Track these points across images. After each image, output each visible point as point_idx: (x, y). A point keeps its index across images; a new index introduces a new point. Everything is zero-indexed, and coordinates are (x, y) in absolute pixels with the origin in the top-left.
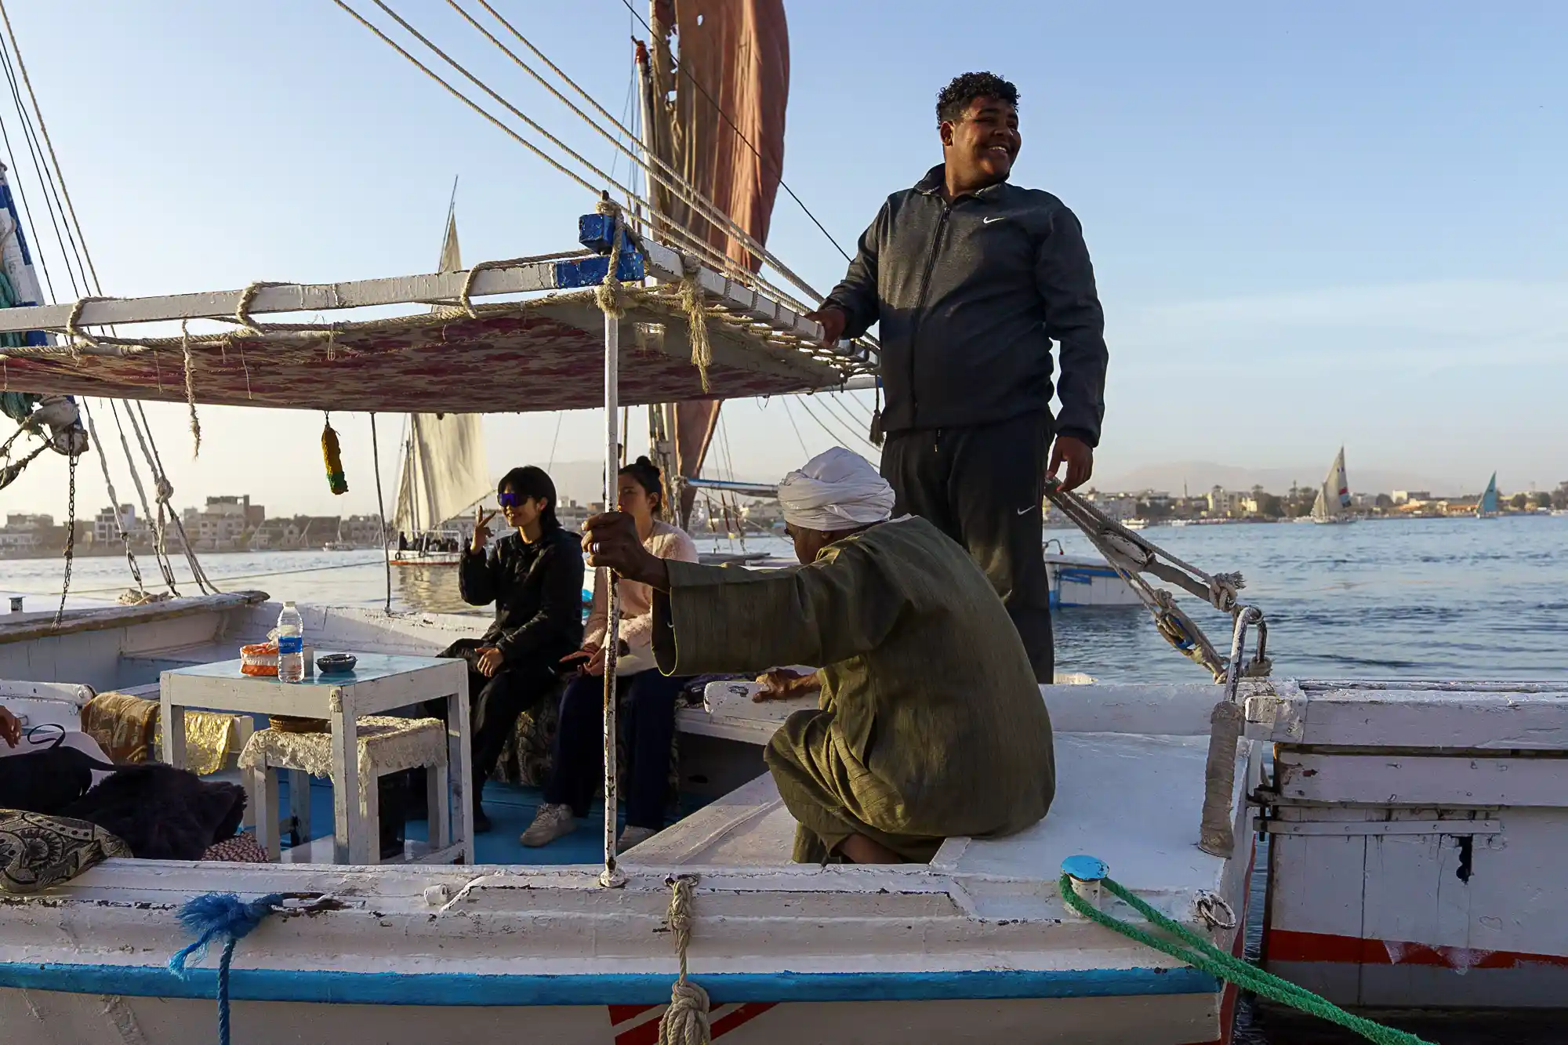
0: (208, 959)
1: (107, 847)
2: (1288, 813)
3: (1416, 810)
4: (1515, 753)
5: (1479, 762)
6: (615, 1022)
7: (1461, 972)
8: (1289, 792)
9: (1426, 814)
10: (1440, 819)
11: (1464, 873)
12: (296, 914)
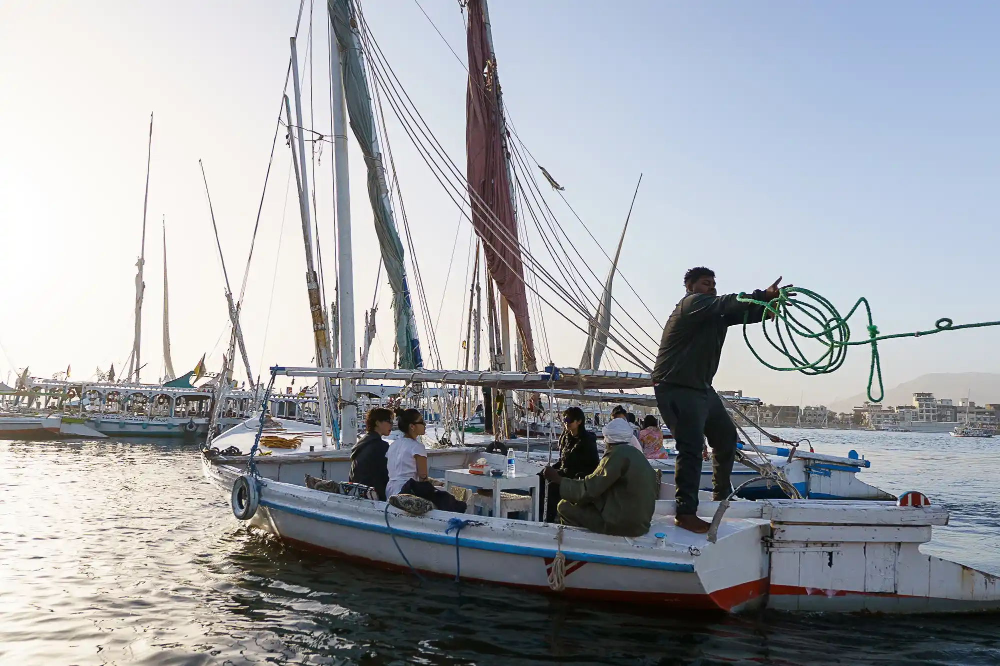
0: (453, 535)
1: (433, 507)
2: (776, 545)
3: (815, 543)
4: (845, 525)
5: (835, 527)
6: (546, 564)
7: (830, 597)
8: (776, 537)
9: (819, 545)
10: (823, 546)
11: (830, 564)
12: (473, 525)
